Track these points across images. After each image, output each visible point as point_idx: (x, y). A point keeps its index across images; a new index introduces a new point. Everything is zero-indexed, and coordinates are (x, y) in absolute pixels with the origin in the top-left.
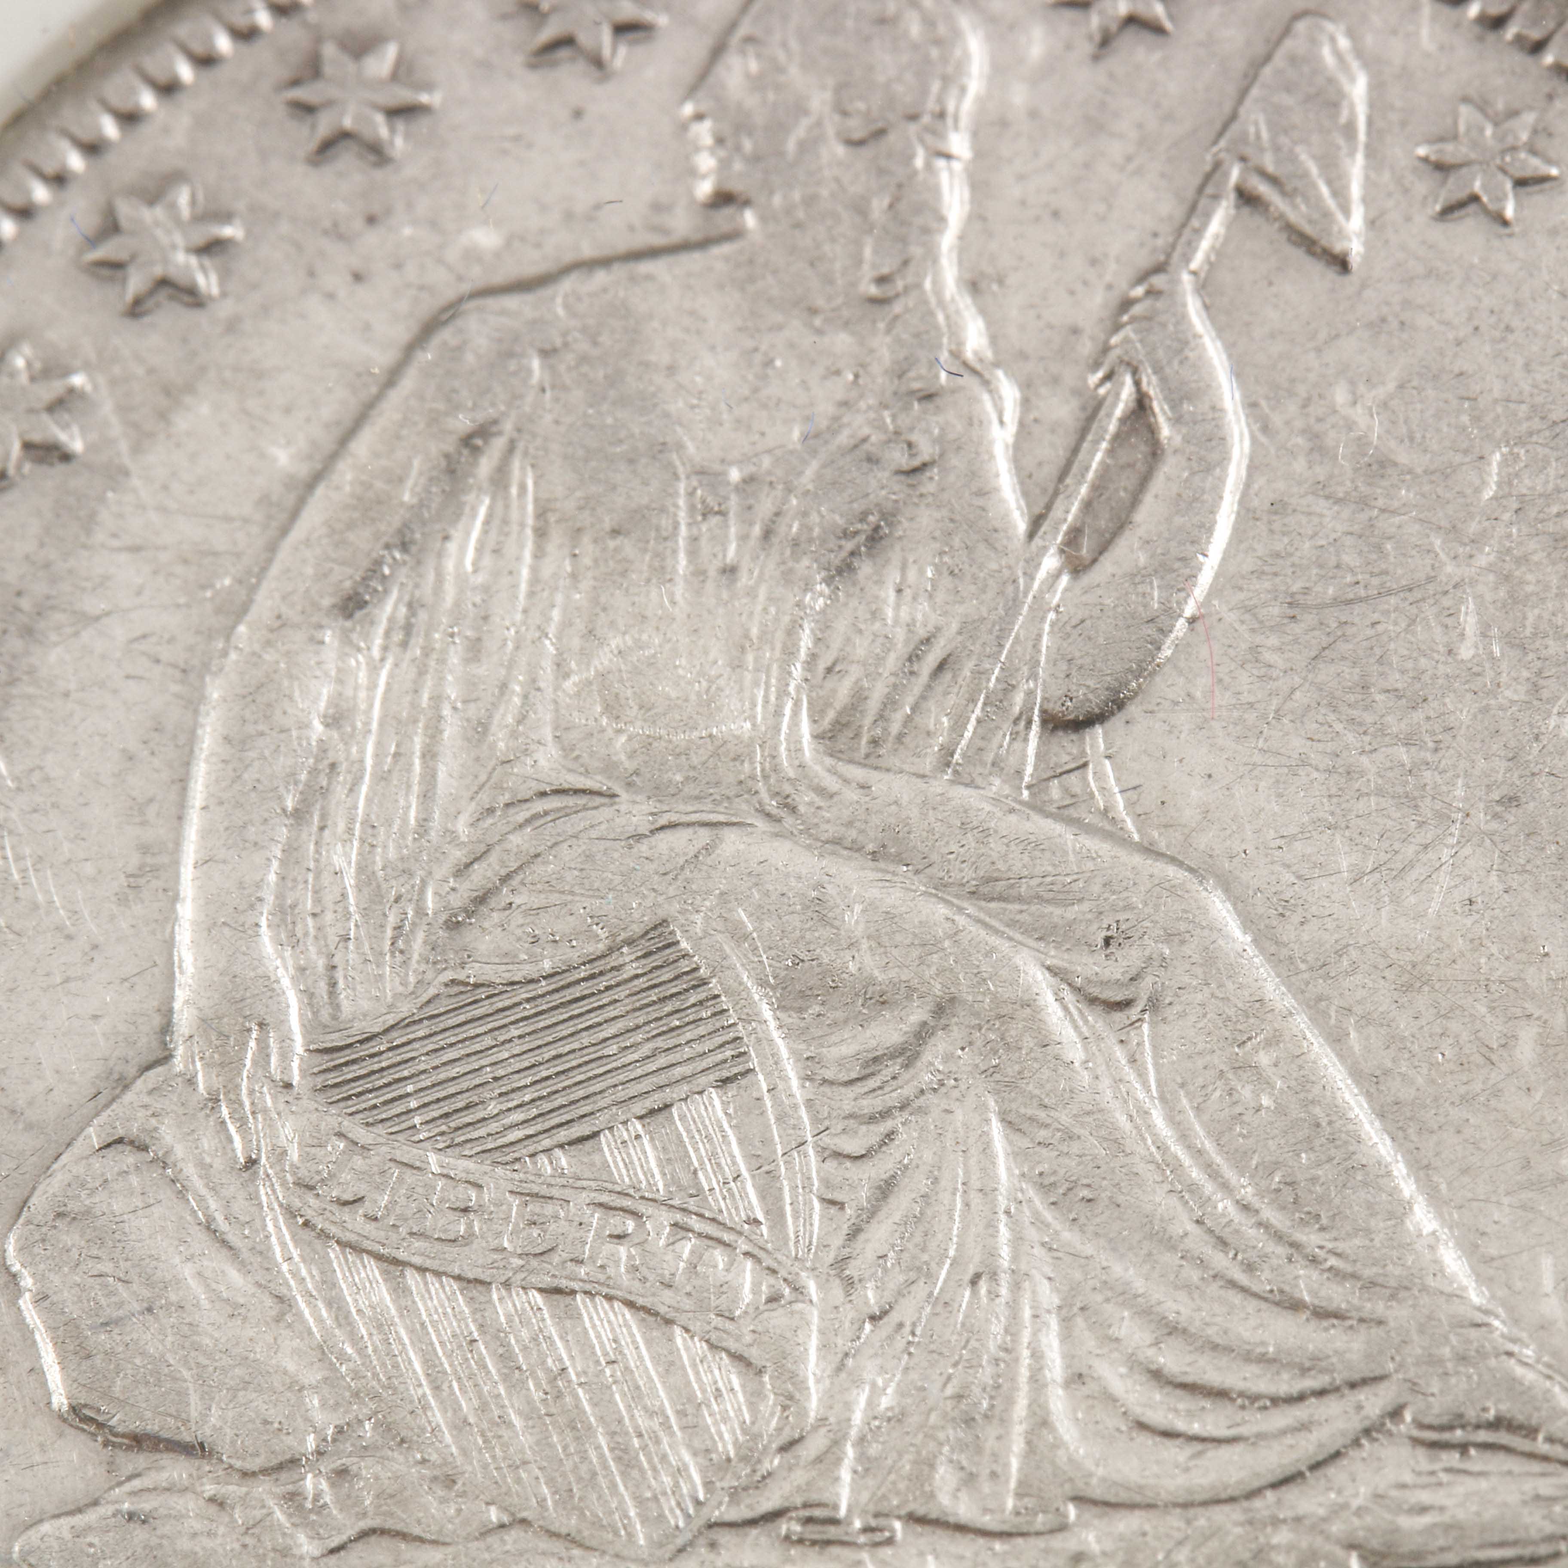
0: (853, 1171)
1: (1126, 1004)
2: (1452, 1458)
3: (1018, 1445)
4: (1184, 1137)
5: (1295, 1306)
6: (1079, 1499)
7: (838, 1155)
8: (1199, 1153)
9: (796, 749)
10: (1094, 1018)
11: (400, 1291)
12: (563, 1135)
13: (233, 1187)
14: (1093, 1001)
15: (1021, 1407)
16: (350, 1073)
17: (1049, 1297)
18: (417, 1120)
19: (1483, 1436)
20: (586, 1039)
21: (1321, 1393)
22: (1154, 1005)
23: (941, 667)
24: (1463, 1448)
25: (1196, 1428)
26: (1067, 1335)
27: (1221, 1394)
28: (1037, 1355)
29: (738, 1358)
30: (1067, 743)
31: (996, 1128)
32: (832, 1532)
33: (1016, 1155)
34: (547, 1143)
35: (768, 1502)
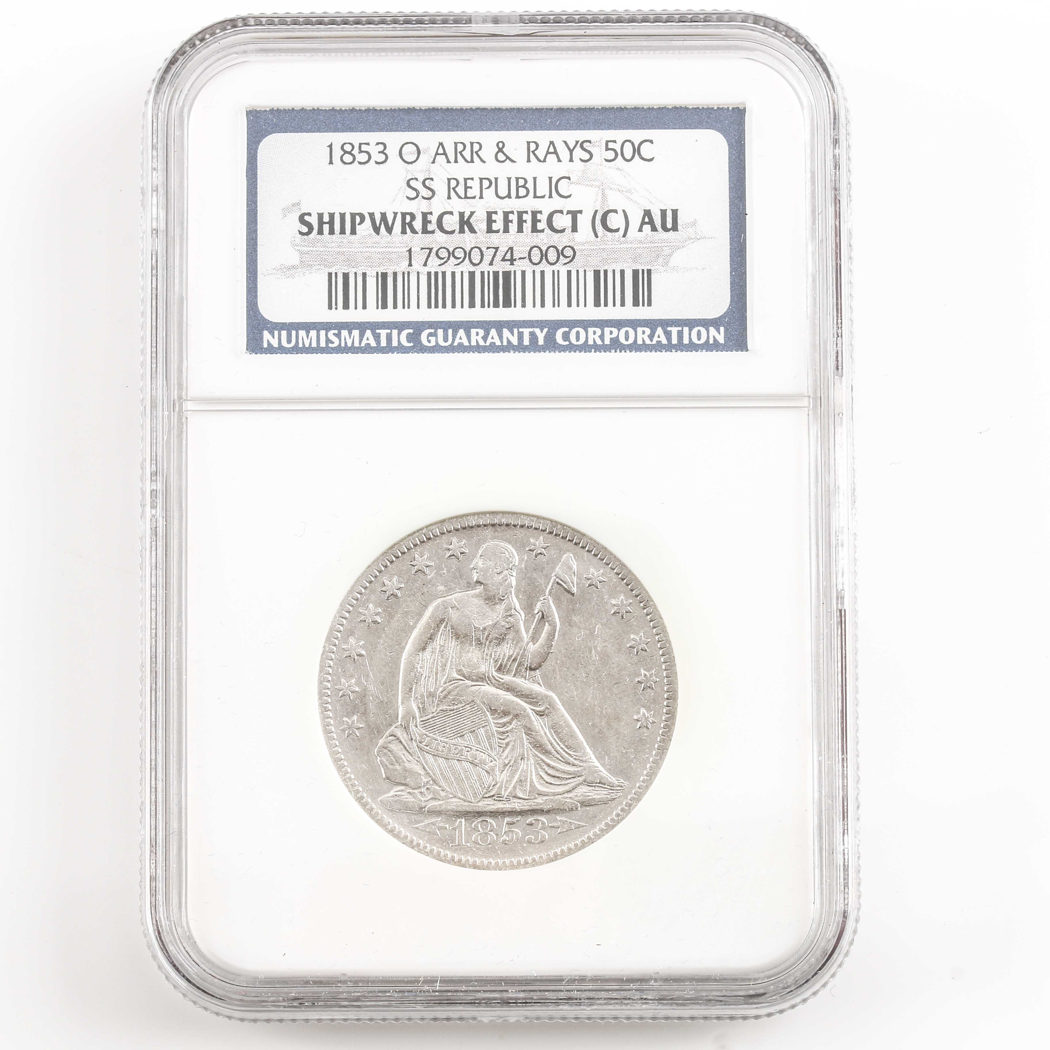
0: (502, 741)
1: (543, 715)
2: (593, 788)
3: (528, 785)
4: (552, 736)
5: (569, 764)
6: (538, 794)
7: (500, 739)
8: (555, 739)
9: (492, 674)
10: (538, 717)
11: (436, 760)
12: (459, 735)
13: (409, 742)
14: (537, 714)
15: (529, 780)
16: (426, 725)
17: (533, 762)
18: (436, 732)
19: (598, 785)
20: (462, 719)
21: (573, 778)
22: (547, 715)
23: (513, 660)
24: (595, 786)
25: (555, 783)
26: (536, 769)
27: (558, 777)
28: (531, 771)
29: (487, 771)
30: (533, 672)
31: (524, 735)
32: (501, 799)
33: (527, 739)
34: (456, 736)
35: (492, 794)
